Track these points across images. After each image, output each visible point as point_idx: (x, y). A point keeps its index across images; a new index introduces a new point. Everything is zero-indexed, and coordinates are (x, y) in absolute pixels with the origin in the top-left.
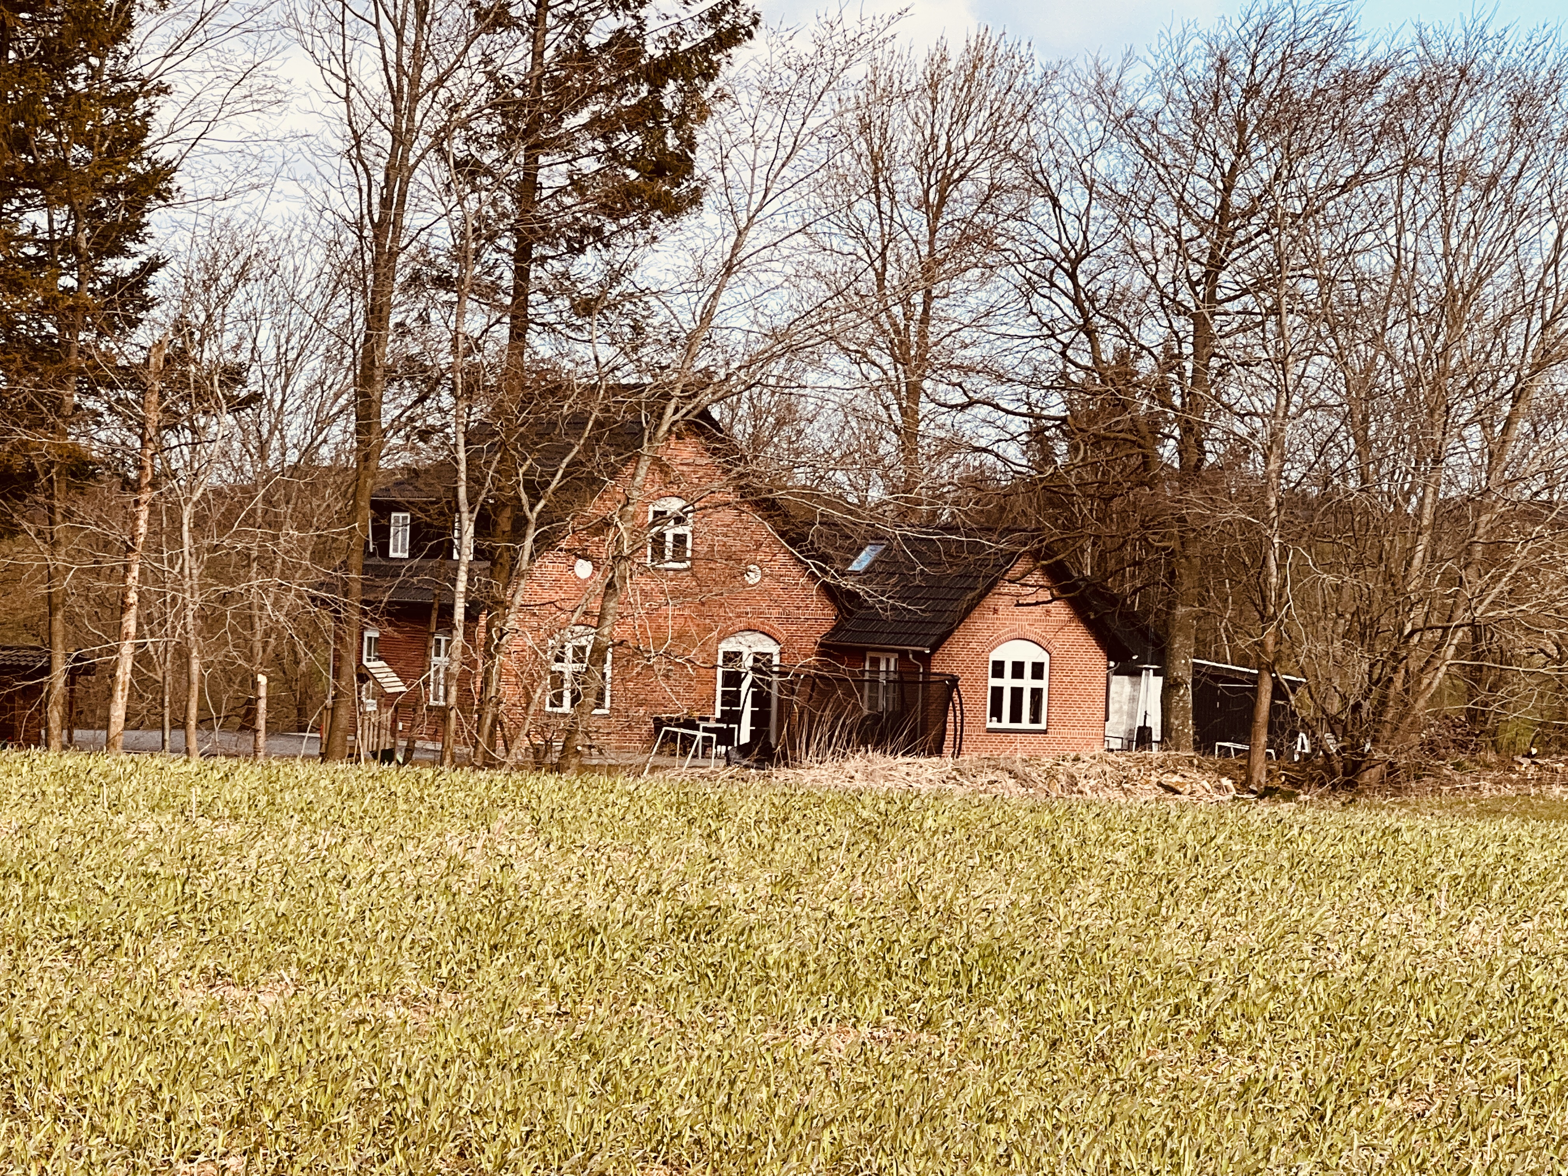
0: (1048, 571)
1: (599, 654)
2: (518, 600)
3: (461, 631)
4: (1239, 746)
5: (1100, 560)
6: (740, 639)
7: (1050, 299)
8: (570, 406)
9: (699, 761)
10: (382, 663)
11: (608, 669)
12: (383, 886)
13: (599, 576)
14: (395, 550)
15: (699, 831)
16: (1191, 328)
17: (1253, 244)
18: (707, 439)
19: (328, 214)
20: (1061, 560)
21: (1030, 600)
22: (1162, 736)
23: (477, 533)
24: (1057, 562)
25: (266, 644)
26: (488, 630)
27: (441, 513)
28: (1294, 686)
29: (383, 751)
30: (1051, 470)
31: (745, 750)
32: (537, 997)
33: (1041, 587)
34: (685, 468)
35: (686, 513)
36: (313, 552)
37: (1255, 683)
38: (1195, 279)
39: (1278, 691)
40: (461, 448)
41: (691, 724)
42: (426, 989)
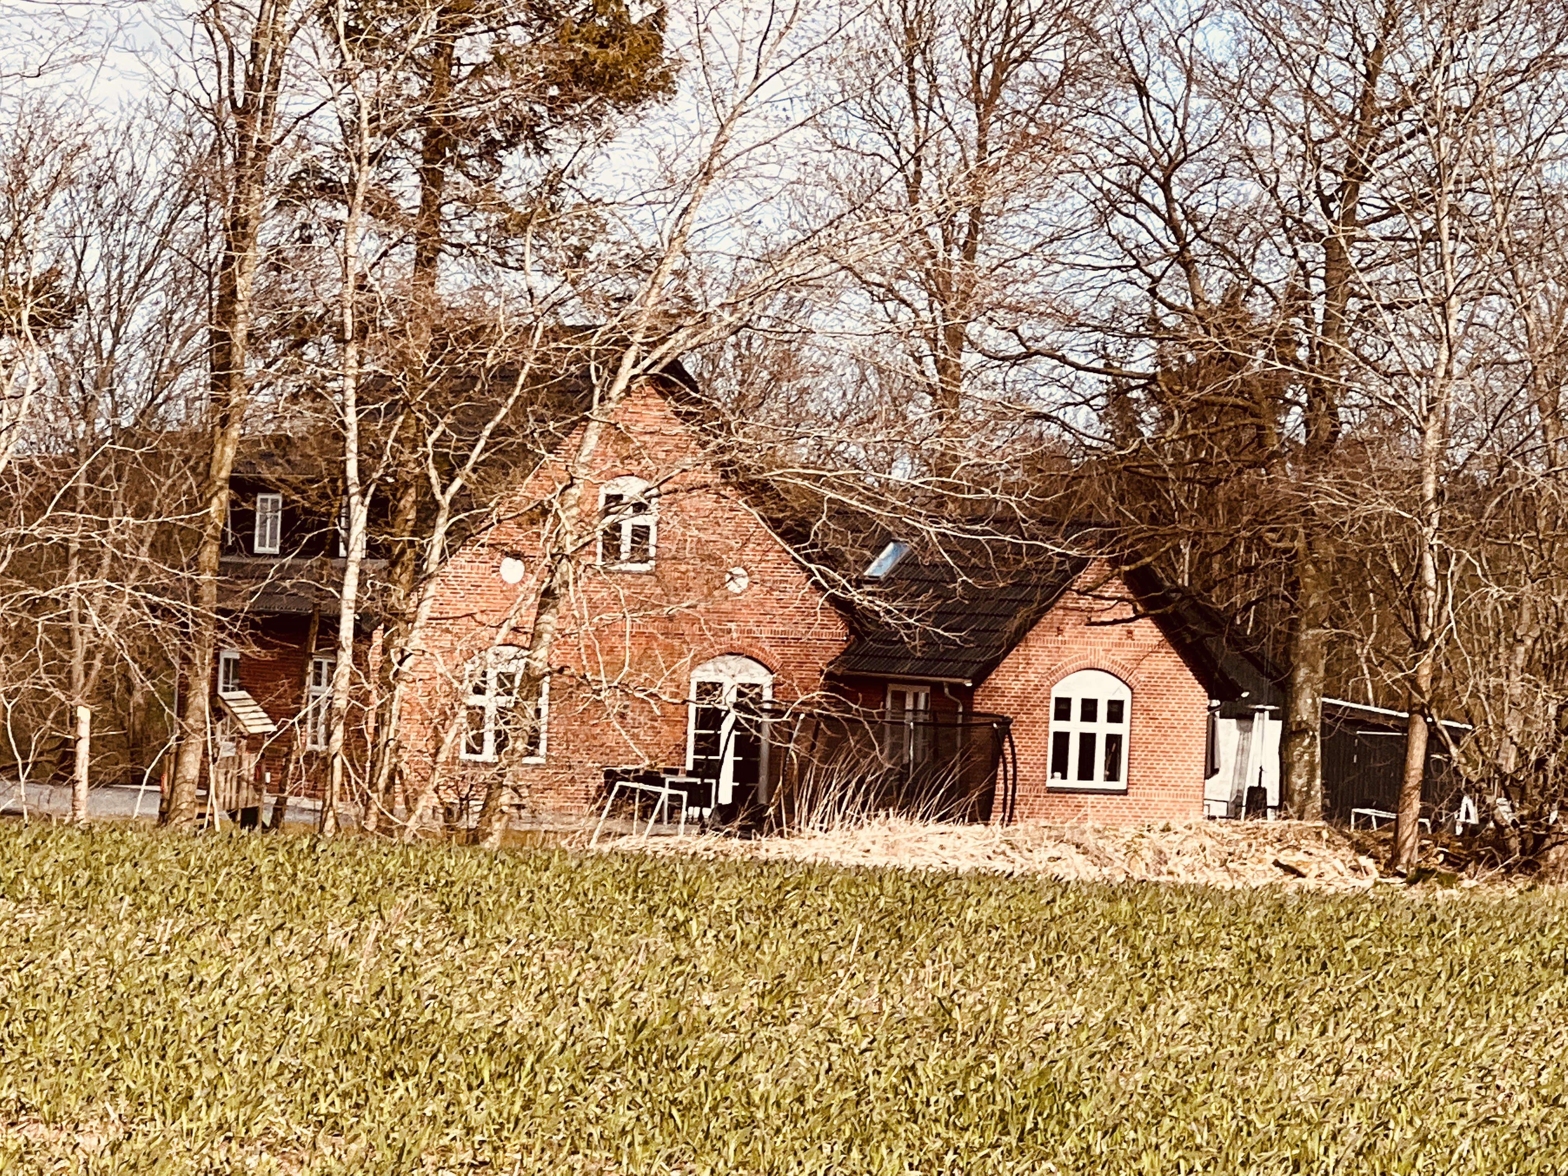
0: (1129, 579)
1: (532, 682)
2: (425, 611)
3: (349, 651)
4: (1383, 814)
5: (1202, 564)
6: (722, 666)
7: (1134, 217)
8: (497, 355)
9: (665, 827)
10: (244, 694)
11: (543, 701)
12: (242, 992)
13: (532, 581)
14: (262, 544)
15: (662, 923)
16: (1322, 258)
17: (1404, 147)
18: (677, 400)
19: (178, 98)
20: (1148, 565)
21: (1106, 617)
22: (1281, 800)
23: (371, 520)
24: (1142, 567)
25: (88, 668)
26: (385, 651)
27: (324, 496)
28: (1457, 735)
29: (245, 811)
30: (1135, 446)
31: (726, 814)
32: (445, 1141)
33: (1121, 599)
34: (647, 438)
35: (649, 499)
36: (152, 545)
37: (1405, 730)
38: (1327, 193)
39: (1434, 741)
40: (351, 410)
41: (652, 778)
42: (299, 1130)
